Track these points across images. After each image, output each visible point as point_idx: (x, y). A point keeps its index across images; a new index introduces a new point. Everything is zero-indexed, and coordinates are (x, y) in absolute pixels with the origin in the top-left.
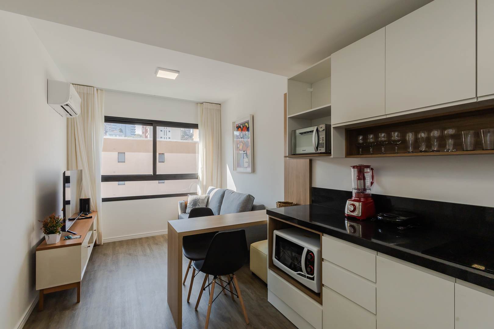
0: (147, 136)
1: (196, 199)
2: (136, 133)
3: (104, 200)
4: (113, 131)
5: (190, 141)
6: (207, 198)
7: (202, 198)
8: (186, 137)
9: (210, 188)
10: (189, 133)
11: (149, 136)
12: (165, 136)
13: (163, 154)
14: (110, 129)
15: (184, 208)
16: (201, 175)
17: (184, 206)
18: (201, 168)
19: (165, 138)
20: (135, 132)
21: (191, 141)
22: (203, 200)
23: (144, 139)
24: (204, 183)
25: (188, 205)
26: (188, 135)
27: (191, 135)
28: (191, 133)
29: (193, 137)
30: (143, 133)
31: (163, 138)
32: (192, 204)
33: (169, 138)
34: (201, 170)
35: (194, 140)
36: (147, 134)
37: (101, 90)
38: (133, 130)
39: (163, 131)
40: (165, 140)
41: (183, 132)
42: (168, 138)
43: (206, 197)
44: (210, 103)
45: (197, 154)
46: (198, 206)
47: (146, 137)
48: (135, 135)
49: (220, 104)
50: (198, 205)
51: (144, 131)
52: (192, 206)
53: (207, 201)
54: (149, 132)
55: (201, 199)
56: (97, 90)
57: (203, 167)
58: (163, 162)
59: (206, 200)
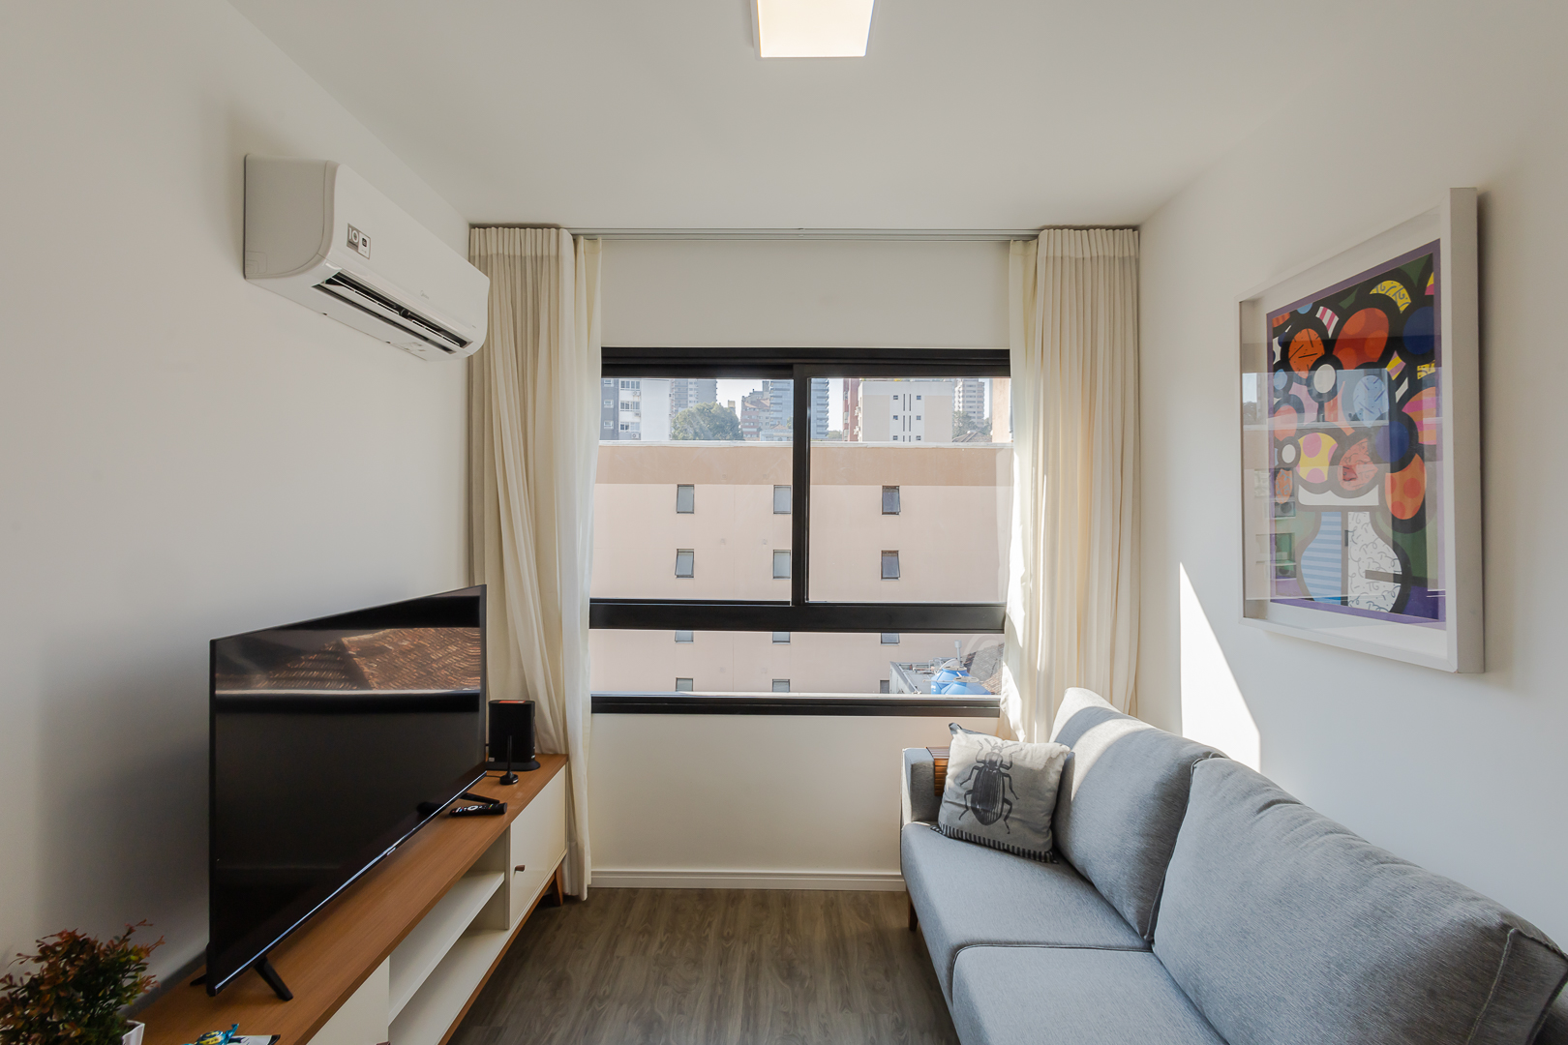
0: (857, 436)
1: (992, 763)
2: (829, 429)
3: (604, 705)
4: (774, 425)
5: (981, 444)
6: (1058, 766)
7: (1028, 763)
8: (969, 432)
9: (1075, 701)
10: (979, 420)
11: (860, 435)
12: (907, 433)
13: (895, 487)
14: (768, 421)
15: (928, 790)
16: (1023, 614)
17: (932, 785)
18: (1023, 580)
19: (907, 438)
20: (827, 426)
21: (983, 443)
22: (1034, 776)
23: (850, 444)
24: (1040, 663)
25: (949, 782)
26: (974, 428)
27: (986, 427)
28: (985, 418)
29: (992, 433)
30: (846, 426)
31: (900, 438)
32: (970, 785)
33: (919, 438)
34: (1024, 588)
35: (994, 441)
36: (857, 429)
37: (591, 237)
38: (821, 419)
39: (900, 418)
40: (907, 444)
41: (959, 417)
42: (913, 438)
43: (1051, 760)
44: (1076, 228)
45: (1000, 490)
46: (1006, 807)
47: (854, 438)
48: (827, 434)
49: (1135, 228)
50: (1005, 801)
51: (849, 421)
52: (969, 797)
53: (1056, 787)
54: (860, 424)
55: (1021, 768)
56: (575, 238)
57: (1034, 576)
58: (895, 513)
59: (1053, 778)
